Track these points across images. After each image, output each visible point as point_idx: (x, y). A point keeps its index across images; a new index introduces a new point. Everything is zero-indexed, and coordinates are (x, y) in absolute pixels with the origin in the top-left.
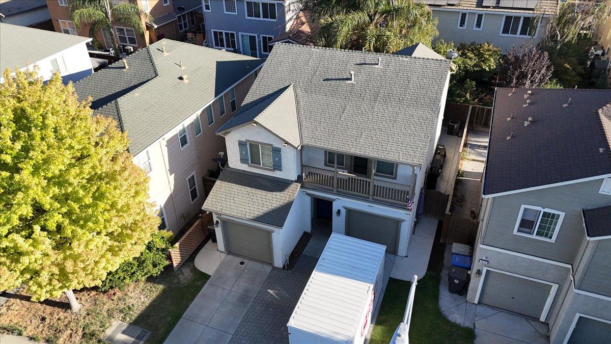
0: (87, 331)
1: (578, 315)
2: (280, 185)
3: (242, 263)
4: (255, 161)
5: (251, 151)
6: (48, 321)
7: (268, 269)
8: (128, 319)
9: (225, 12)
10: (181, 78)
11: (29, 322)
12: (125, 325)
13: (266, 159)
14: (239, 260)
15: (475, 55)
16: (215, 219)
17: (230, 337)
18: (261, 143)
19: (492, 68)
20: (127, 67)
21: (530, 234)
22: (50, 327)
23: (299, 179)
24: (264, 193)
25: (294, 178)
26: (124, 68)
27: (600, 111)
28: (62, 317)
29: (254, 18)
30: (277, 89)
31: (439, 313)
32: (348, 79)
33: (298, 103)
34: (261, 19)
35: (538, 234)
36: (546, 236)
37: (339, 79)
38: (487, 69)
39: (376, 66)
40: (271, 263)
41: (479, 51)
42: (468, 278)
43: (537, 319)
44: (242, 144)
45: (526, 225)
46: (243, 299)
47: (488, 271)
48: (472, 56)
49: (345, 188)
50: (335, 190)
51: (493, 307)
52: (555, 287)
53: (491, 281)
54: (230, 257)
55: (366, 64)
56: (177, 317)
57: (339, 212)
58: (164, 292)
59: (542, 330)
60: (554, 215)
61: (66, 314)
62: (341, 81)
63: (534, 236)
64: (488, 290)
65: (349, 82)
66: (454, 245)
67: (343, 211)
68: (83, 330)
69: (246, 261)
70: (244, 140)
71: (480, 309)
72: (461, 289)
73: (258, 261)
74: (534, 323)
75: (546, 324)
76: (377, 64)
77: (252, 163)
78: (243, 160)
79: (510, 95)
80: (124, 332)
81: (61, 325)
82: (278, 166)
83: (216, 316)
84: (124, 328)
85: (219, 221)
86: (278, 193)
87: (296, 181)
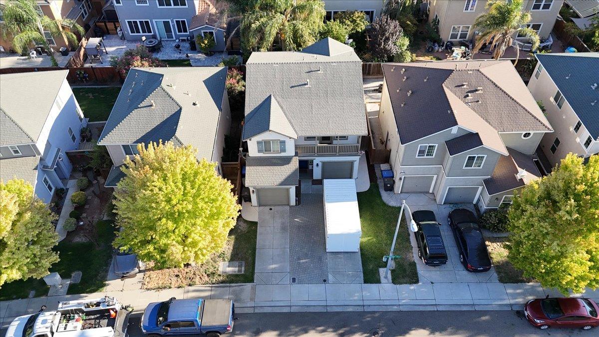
0: (208, 273)
1: (448, 187)
2: (286, 161)
3: (271, 209)
4: (268, 150)
5: (265, 146)
6: (181, 276)
7: (288, 208)
8: (226, 259)
9: (137, 4)
10: (194, 104)
11: (169, 280)
12: (227, 263)
13: (275, 147)
14: (268, 208)
15: (351, 22)
16: (251, 189)
17: (288, 250)
18: (272, 140)
19: (363, 29)
20: (154, 105)
21: (423, 156)
22: (186, 278)
23: (296, 154)
24: (279, 167)
25: (294, 154)
26: (151, 106)
27: (443, 85)
28: (188, 271)
29: (165, 7)
30: (263, 100)
31: (384, 204)
32: (305, 84)
33: (282, 108)
34: (173, 6)
35: (427, 155)
36: (430, 155)
37: (300, 85)
38: (360, 31)
39: (319, 72)
40: (288, 205)
41: (353, 18)
42: (394, 182)
43: (428, 192)
44: (258, 143)
45: (421, 152)
46: (284, 229)
47: (404, 177)
48: (349, 23)
49: (321, 152)
50: (316, 155)
51: (408, 193)
52: (435, 177)
53: (406, 181)
54: (261, 208)
55: (312, 71)
56: (254, 249)
57: (317, 165)
58: (236, 239)
59: (432, 197)
60: (433, 146)
61: (189, 269)
62: (302, 86)
63: (425, 157)
64: (405, 186)
65: (306, 86)
66: (381, 165)
67: (320, 164)
68: (206, 273)
69: (272, 207)
70: (260, 140)
71: (402, 195)
72: (390, 189)
73: (279, 205)
74: (427, 195)
75: (433, 193)
76: (319, 70)
77: (265, 151)
78: (259, 151)
79: (392, 70)
80: (229, 266)
81: (191, 275)
82: (283, 150)
83: (274, 242)
84: (228, 265)
85: (255, 190)
86: (287, 166)
87: (295, 156)
